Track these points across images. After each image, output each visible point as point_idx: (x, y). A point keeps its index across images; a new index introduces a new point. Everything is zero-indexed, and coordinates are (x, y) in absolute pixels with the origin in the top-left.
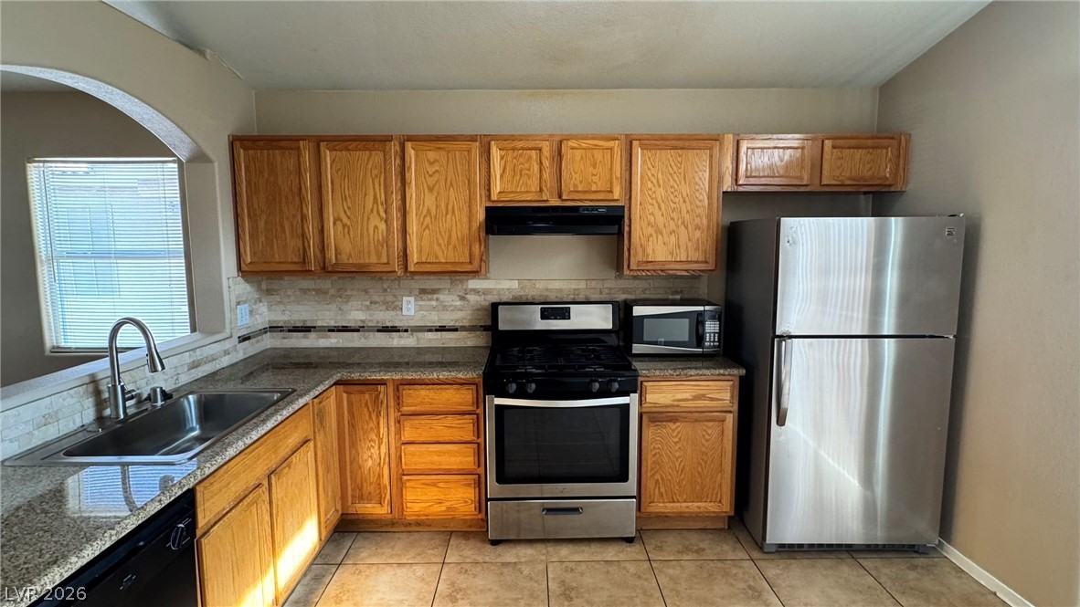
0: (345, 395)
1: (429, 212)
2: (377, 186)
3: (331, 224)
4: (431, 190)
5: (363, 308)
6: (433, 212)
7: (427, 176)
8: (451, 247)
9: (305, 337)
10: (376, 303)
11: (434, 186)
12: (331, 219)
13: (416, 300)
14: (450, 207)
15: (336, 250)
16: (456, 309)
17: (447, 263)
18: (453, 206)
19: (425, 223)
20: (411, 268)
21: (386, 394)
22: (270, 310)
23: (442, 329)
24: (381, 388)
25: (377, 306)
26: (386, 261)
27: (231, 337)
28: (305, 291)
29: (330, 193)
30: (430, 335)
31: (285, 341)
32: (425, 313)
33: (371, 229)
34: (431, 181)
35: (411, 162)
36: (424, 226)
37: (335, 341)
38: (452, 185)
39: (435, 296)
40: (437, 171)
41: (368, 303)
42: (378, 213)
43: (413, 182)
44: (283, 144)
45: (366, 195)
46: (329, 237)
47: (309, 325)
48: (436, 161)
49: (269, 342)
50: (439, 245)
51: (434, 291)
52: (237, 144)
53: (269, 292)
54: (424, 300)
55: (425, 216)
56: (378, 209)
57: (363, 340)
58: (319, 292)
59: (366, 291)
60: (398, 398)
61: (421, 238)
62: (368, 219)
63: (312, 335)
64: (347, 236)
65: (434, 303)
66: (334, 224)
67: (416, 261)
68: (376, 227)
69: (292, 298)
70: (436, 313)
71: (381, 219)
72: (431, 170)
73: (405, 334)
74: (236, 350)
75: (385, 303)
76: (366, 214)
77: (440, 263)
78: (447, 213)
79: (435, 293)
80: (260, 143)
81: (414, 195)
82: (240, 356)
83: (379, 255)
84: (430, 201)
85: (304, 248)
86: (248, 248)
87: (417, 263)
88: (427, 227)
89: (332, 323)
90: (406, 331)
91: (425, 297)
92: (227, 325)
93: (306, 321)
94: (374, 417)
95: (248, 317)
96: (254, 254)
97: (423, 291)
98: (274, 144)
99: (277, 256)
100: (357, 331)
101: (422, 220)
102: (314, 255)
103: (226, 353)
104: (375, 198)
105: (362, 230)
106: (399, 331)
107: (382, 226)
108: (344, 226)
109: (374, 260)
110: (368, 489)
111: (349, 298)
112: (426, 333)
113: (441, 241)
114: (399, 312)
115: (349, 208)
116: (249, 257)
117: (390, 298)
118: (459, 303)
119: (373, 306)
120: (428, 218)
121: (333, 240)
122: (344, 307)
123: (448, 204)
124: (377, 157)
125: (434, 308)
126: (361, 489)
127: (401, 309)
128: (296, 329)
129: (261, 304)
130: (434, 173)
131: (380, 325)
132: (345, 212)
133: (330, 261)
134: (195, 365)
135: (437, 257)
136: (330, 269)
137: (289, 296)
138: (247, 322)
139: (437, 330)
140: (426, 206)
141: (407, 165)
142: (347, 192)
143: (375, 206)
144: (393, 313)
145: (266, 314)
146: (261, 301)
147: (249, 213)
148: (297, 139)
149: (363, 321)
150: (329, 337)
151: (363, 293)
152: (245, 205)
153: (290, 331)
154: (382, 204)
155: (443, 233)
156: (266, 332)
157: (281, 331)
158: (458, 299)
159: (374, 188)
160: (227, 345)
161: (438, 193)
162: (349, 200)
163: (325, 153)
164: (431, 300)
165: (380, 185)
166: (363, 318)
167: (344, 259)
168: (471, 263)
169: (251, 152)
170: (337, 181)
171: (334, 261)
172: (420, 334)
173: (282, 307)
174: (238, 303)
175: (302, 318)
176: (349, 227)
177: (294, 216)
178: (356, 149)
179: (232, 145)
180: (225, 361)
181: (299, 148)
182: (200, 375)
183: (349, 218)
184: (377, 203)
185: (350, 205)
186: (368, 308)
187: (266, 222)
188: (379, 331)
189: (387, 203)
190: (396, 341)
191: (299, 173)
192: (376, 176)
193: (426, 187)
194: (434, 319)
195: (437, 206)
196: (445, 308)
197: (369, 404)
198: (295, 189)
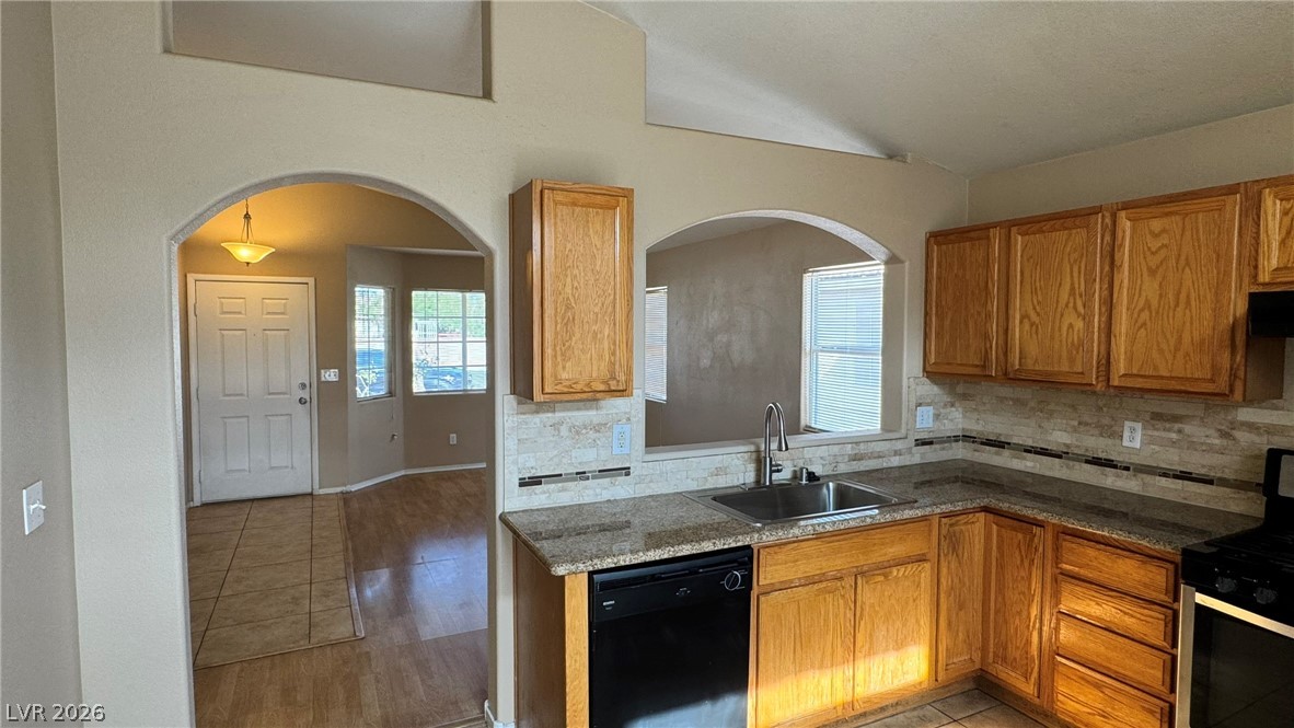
0: (995, 527)
1: (1148, 305)
2: (1076, 274)
3: (1017, 322)
4: (1152, 272)
5: (1069, 429)
6: (1154, 303)
7: (1148, 253)
8: (1180, 355)
9: (997, 454)
10: (1087, 424)
11: (1158, 267)
12: (1018, 316)
13: (1144, 428)
14: (1183, 296)
15: (1021, 352)
16: (1211, 449)
17: (1172, 378)
18: (1188, 296)
19: (1141, 321)
20: (1115, 382)
21: (1044, 539)
22: (964, 417)
23: (1184, 476)
24: (1037, 530)
25: (1088, 428)
26: (1080, 370)
27: (906, 438)
28: (1002, 399)
29: (1018, 287)
30: (1163, 482)
31: (977, 454)
32: (1157, 448)
33: (1065, 329)
34: (1154, 261)
35: (1123, 237)
36: (1138, 324)
37: (1030, 464)
38: (1188, 264)
39: (1177, 426)
40: (1164, 246)
41: (1076, 423)
42: (1075, 308)
43: (1126, 265)
44: (973, 234)
45: (1060, 284)
46: (1013, 339)
47: (1003, 440)
48: (1164, 231)
49: (960, 452)
50: (1161, 351)
51: (1176, 419)
52: (932, 240)
53: (965, 397)
54: (1157, 430)
55: (1142, 310)
56: (1075, 303)
57: (1065, 470)
58: (1018, 402)
59: (1074, 407)
60: (1057, 549)
61: (1132, 340)
62: (1062, 315)
63: (1006, 452)
64: (1034, 336)
65: (1174, 436)
66: (1021, 322)
67: (1122, 372)
68: (1071, 326)
69: (988, 406)
70: (1176, 450)
71: (1079, 315)
72: (1155, 245)
73: (1125, 472)
74: (910, 453)
75: (1099, 426)
76: (1059, 309)
77: (1162, 377)
78: (1177, 305)
79: (1176, 422)
80: (952, 237)
81: (1126, 281)
82: (917, 459)
83: (1072, 360)
84: (1150, 288)
85: (986, 349)
86: (933, 347)
87: (1124, 375)
88: (1144, 324)
89: (1030, 443)
90: (1127, 469)
91: (1159, 425)
92: (904, 426)
93: (1000, 435)
94: (1026, 564)
95: (931, 420)
96: (938, 353)
97: (1157, 417)
98: (965, 235)
99: (958, 356)
100: (1059, 457)
101: (1136, 315)
102: (997, 358)
103: (897, 453)
104: (1072, 289)
105: (1053, 329)
106: (1115, 467)
107: (1079, 324)
108: (1032, 325)
109: (1065, 368)
110: (1013, 653)
111: (1051, 414)
112: (1158, 478)
113: (1164, 346)
114: (1118, 441)
115: (1039, 303)
116: (933, 357)
117: (1106, 421)
118: (1217, 441)
119: (1082, 428)
120: (1147, 312)
121: (1017, 342)
122: (1045, 424)
123: (1179, 293)
124: (1079, 236)
125: (1174, 443)
126: (1005, 649)
127: (1122, 436)
128: (989, 443)
129: (953, 409)
130: (1160, 248)
131: (1090, 454)
132: (1034, 308)
133: (1013, 365)
134: (856, 458)
135: (1156, 368)
136: (1011, 376)
137: (984, 404)
138: (931, 425)
139: (1176, 477)
140: (1144, 294)
141: (1118, 243)
142: (1038, 284)
143: (1072, 300)
144: (1110, 442)
145: (958, 420)
146: (953, 405)
147: (937, 311)
148: (987, 227)
149: (1067, 446)
150: (1025, 459)
151: (1070, 410)
152: (934, 304)
153: (982, 443)
154: (1081, 296)
155: (1169, 336)
156: (957, 441)
157: (973, 442)
158: (1217, 435)
159: (1072, 276)
160: (899, 445)
161: (1164, 278)
162: (1039, 293)
163: (1016, 240)
164: (1169, 430)
165: (1080, 272)
166: (1068, 442)
167: (1029, 364)
168: (1212, 380)
169: (944, 247)
170: (1027, 274)
171: (1017, 367)
172: (1148, 478)
173: (975, 416)
174: (920, 405)
175: (996, 431)
176: (1037, 327)
177: (979, 313)
178: (1054, 230)
179: (928, 241)
180: (895, 461)
181: (988, 238)
182: (862, 469)
183: (1038, 315)
184: (1075, 294)
185: (1040, 298)
186: (1075, 430)
187: (952, 320)
188: (1087, 462)
189: (1089, 295)
190: (1110, 480)
191: (988, 266)
192: (1075, 261)
193: (1145, 270)
194: (1172, 458)
195: (1161, 296)
196: (1192, 446)
197: (1022, 548)
198: (982, 284)
